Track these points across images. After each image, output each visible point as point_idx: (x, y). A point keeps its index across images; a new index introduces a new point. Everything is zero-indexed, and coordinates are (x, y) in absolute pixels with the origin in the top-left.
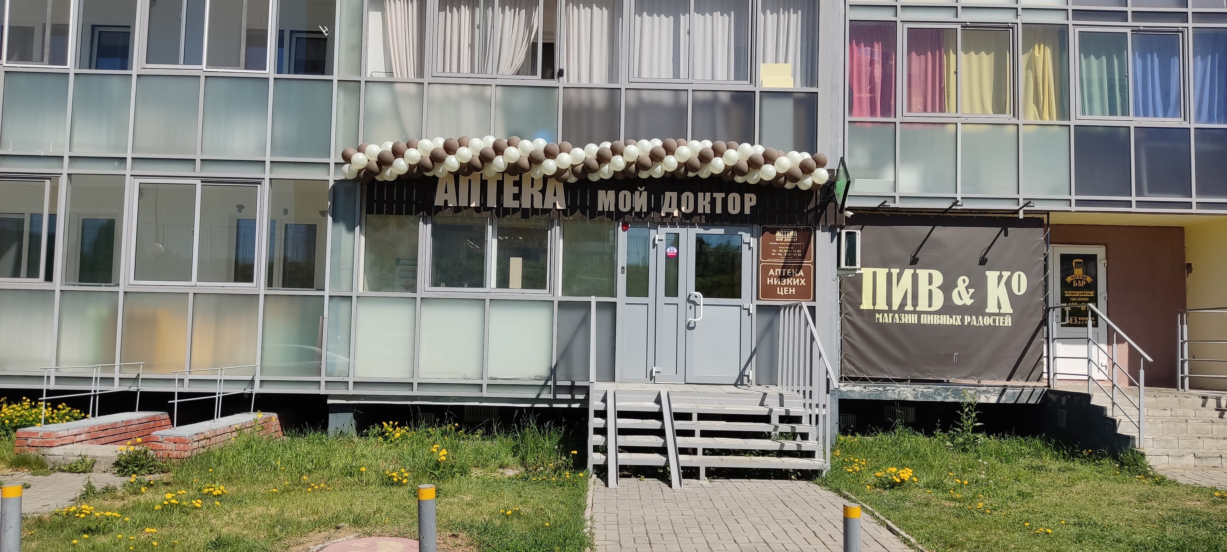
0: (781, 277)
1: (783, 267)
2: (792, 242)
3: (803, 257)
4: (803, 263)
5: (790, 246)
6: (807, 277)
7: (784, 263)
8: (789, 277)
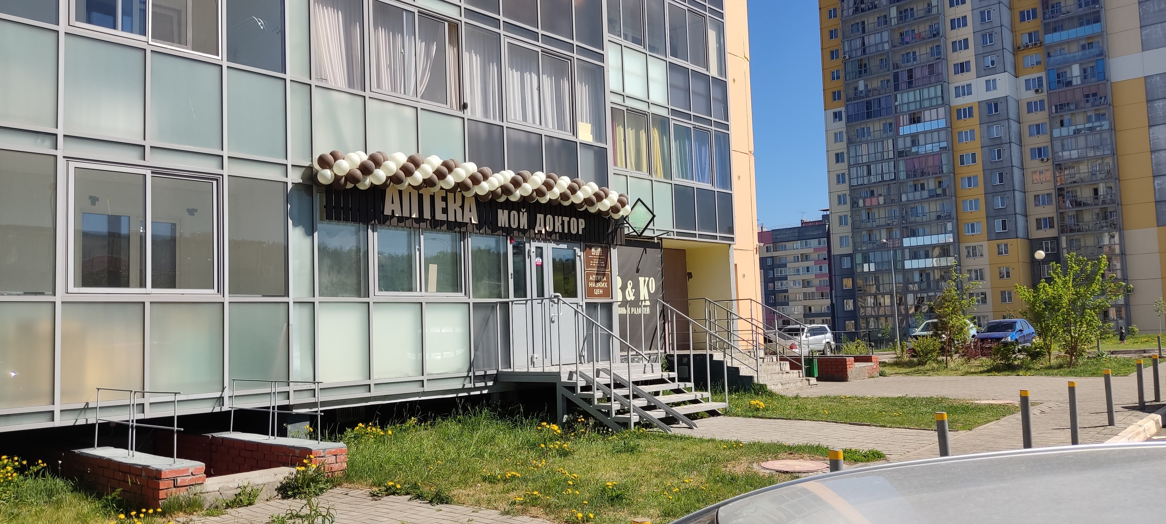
0: (597, 281)
1: (597, 274)
2: (600, 256)
3: (605, 267)
4: (605, 271)
5: (599, 258)
6: (607, 281)
7: (597, 271)
8: (599, 281)
